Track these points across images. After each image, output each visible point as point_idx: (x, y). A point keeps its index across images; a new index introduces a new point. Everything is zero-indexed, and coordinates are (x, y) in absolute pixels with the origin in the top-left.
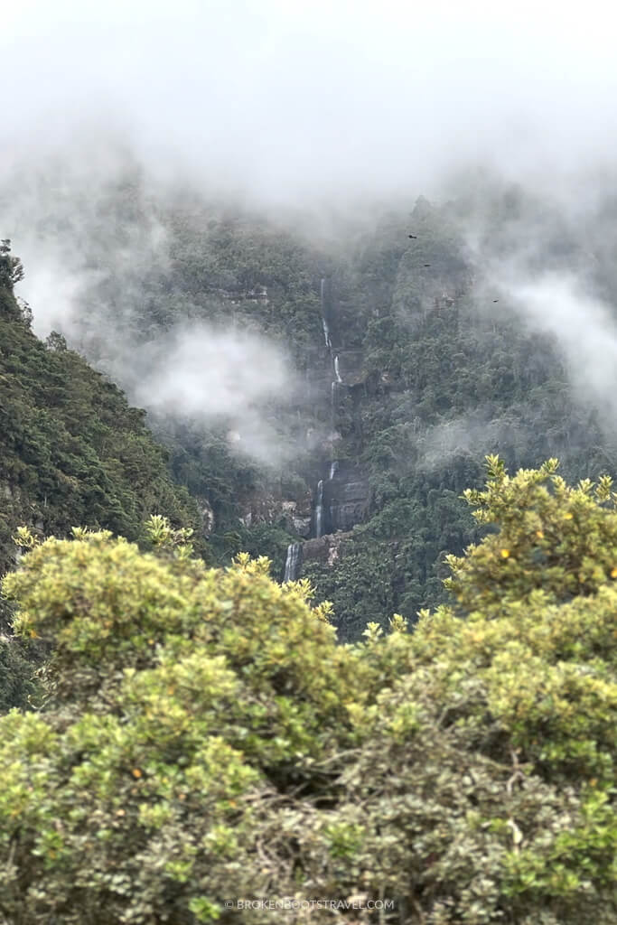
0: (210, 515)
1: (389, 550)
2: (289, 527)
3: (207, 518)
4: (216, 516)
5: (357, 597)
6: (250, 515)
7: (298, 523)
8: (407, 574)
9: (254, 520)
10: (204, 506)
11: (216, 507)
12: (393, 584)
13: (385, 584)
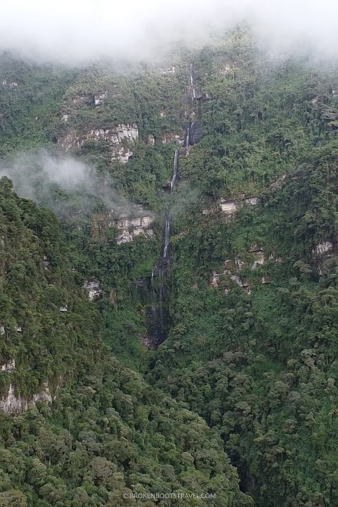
0: (154, 141)
1: (203, 152)
2: (177, 144)
3: (152, 141)
4: (155, 141)
5: (194, 167)
6: (165, 140)
7: (180, 142)
8: (208, 160)
9: (167, 141)
10: (152, 138)
11: (155, 138)
12: (204, 163)
13: (201, 163)
